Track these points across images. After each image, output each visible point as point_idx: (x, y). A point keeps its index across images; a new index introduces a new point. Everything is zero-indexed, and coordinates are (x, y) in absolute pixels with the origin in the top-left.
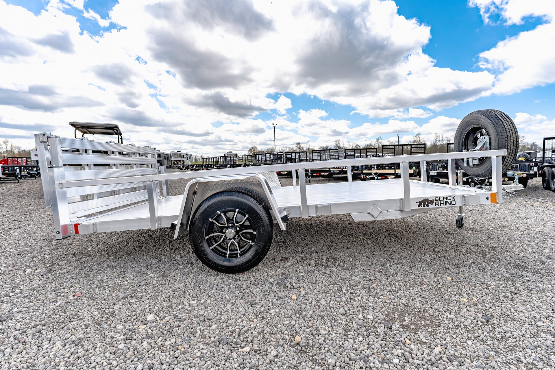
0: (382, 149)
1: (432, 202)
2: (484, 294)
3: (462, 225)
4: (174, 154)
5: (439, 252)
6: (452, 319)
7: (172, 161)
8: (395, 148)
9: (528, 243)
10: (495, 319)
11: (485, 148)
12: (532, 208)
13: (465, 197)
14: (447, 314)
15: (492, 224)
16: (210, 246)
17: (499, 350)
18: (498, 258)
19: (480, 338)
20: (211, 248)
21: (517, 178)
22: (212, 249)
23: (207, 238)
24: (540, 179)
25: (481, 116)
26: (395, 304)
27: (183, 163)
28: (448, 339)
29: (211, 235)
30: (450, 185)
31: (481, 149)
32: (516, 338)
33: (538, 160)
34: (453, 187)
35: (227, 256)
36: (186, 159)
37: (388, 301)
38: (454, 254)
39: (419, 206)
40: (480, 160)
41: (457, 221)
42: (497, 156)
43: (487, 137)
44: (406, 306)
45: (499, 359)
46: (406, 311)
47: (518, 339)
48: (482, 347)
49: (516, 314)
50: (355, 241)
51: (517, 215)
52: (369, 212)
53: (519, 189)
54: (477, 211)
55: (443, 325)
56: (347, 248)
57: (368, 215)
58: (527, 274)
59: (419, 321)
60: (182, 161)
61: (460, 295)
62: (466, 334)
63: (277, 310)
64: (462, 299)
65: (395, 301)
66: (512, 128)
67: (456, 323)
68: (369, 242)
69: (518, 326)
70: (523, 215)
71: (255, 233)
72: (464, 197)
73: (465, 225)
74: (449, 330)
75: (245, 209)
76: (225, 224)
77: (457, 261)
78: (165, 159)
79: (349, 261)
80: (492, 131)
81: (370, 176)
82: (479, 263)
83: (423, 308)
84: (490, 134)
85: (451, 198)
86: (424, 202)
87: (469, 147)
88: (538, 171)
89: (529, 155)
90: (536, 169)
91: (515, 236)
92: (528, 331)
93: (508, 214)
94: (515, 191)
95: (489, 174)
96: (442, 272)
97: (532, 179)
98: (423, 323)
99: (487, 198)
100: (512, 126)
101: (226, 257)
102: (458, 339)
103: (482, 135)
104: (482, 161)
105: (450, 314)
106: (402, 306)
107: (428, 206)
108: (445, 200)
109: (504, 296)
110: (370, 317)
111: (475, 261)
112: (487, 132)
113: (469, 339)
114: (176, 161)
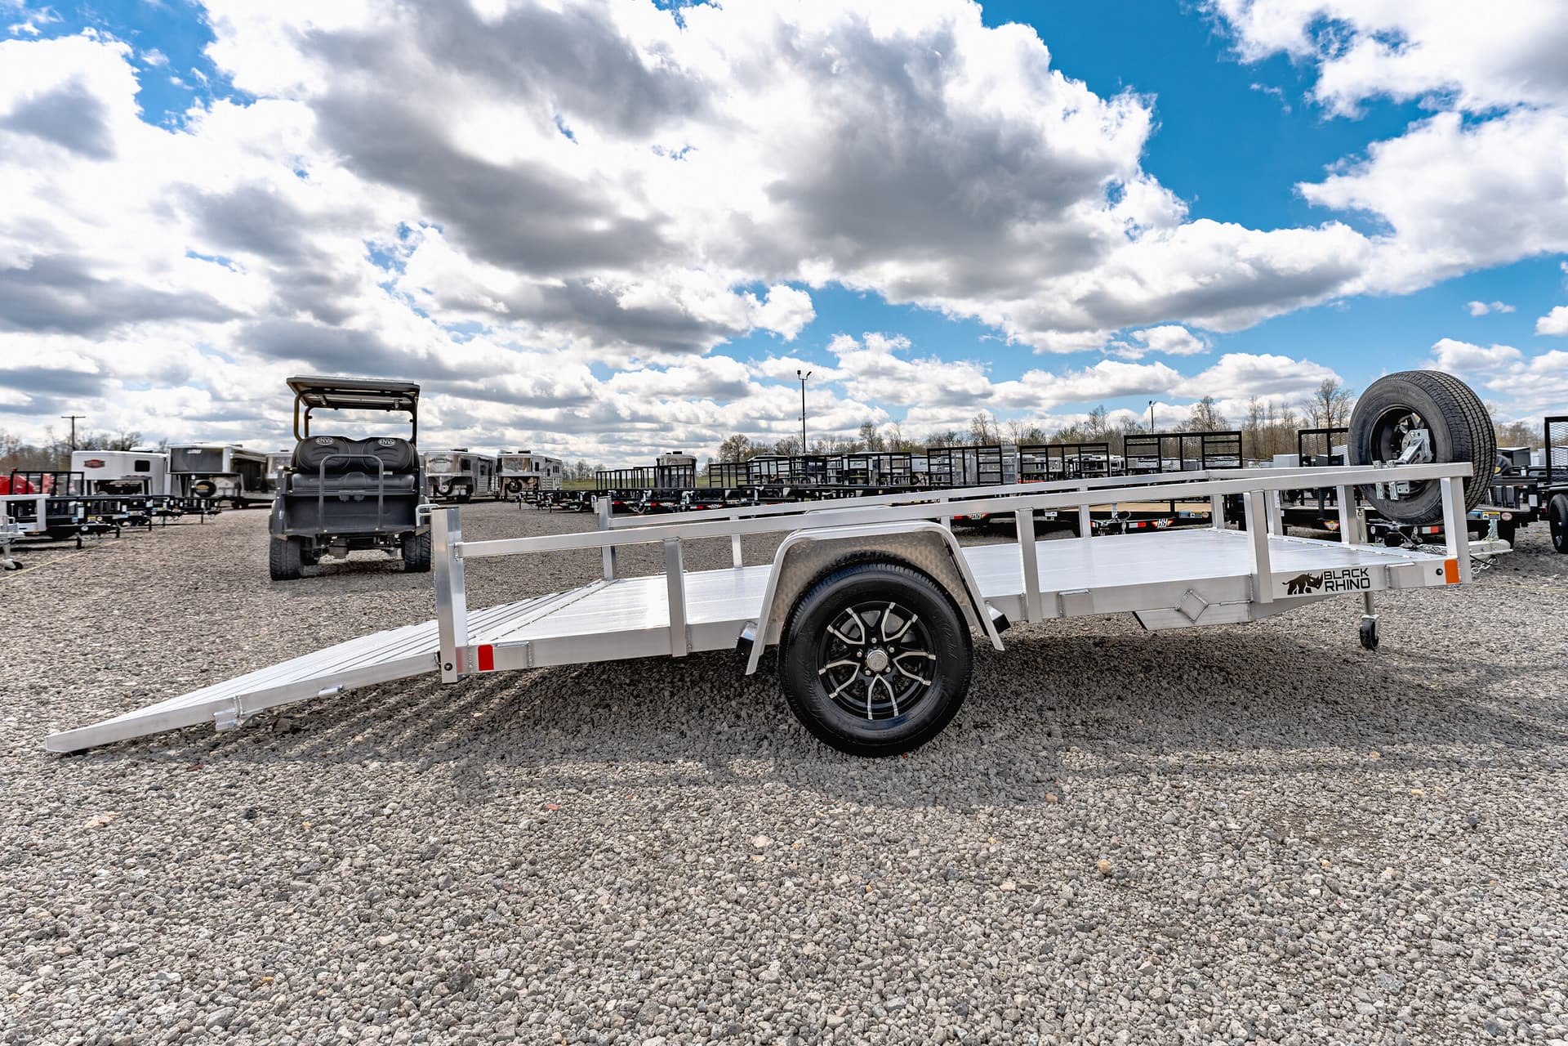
0: (1126, 445)
1: (1317, 583)
2: (1457, 780)
3: (1376, 642)
4: (511, 459)
5: (1337, 703)
6: (1402, 825)
7: (502, 478)
8: (1159, 444)
9: (1536, 679)
10: (1488, 821)
11: (1421, 458)
12: (1533, 599)
13: (1389, 569)
14: (1389, 817)
15: (1444, 639)
16: (829, 692)
17: (1506, 871)
18: (1474, 713)
19: (1466, 853)
20: (832, 696)
21: (1493, 524)
22: (835, 699)
23: (822, 672)
24: (1545, 525)
25: (1408, 385)
26: (1275, 803)
27: (537, 485)
28: (1403, 857)
29: (828, 666)
30: (1345, 543)
31: (1412, 460)
32: (1534, 852)
33: (1535, 474)
34: (1354, 548)
35: (870, 713)
36: (545, 474)
37: (1259, 799)
38: (1372, 706)
39: (1290, 592)
40: (1412, 483)
41: (1361, 632)
42: (1452, 478)
43: (1425, 433)
44: (1299, 806)
45: (1507, 884)
46: (1301, 815)
47: (1538, 853)
48: (1471, 866)
49: (1528, 813)
50: (1130, 683)
51: (1500, 617)
52: (1178, 606)
53: (1501, 551)
54: (1401, 610)
55: (1385, 835)
56: (1119, 698)
57: (1177, 615)
58: (1540, 742)
59: (1336, 831)
60: (531, 481)
61: (1407, 783)
62: (1436, 849)
63: (1029, 821)
64: (1414, 791)
65: (1274, 799)
66: (1480, 414)
67: (1412, 832)
68: (1164, 684)
69: (1535, 832)
70: (1516, 617)
71: (933, 657)
72: (1387, 569)
73: (1381, 644)
74: (1400, 844)
75: (907, 601)
76: (860, 639)
77: (1382, 720)
78: (482, 473)
79: (1137, 725)
80: (1436, 422)
81: (1109, 522)
82: (1432, 724)
83: (1336, 807)
84: (1433, 427)
85: (1358, 573)
86: (1301, 583)
87: (1385, 455)
88: (1540, 503)
89: (1508, 460)
90: (1533, 500)
91: (1503, 664)
92: (1556, 840)
93: (1479, 616)
94: (1493, 556)
95: (1437, 515)
96: (1356, 742)
97: (1525, 525)
98: (1345, 833)
99: (1438, 572)
100: (1478, 410)
101: (866, 716)
102: (1422, 856)
103: (1411, 427)
104: (1419, 488)
105: (1395, 816)
106: (1291, 807)
107: (1309, 591)
108: (1347, 577)
109: (1499, 783)
110: (1232, 825)
111: (1423, 720)
112: (1423, 419)
113: (1446, 855)
114: (516, 479)
